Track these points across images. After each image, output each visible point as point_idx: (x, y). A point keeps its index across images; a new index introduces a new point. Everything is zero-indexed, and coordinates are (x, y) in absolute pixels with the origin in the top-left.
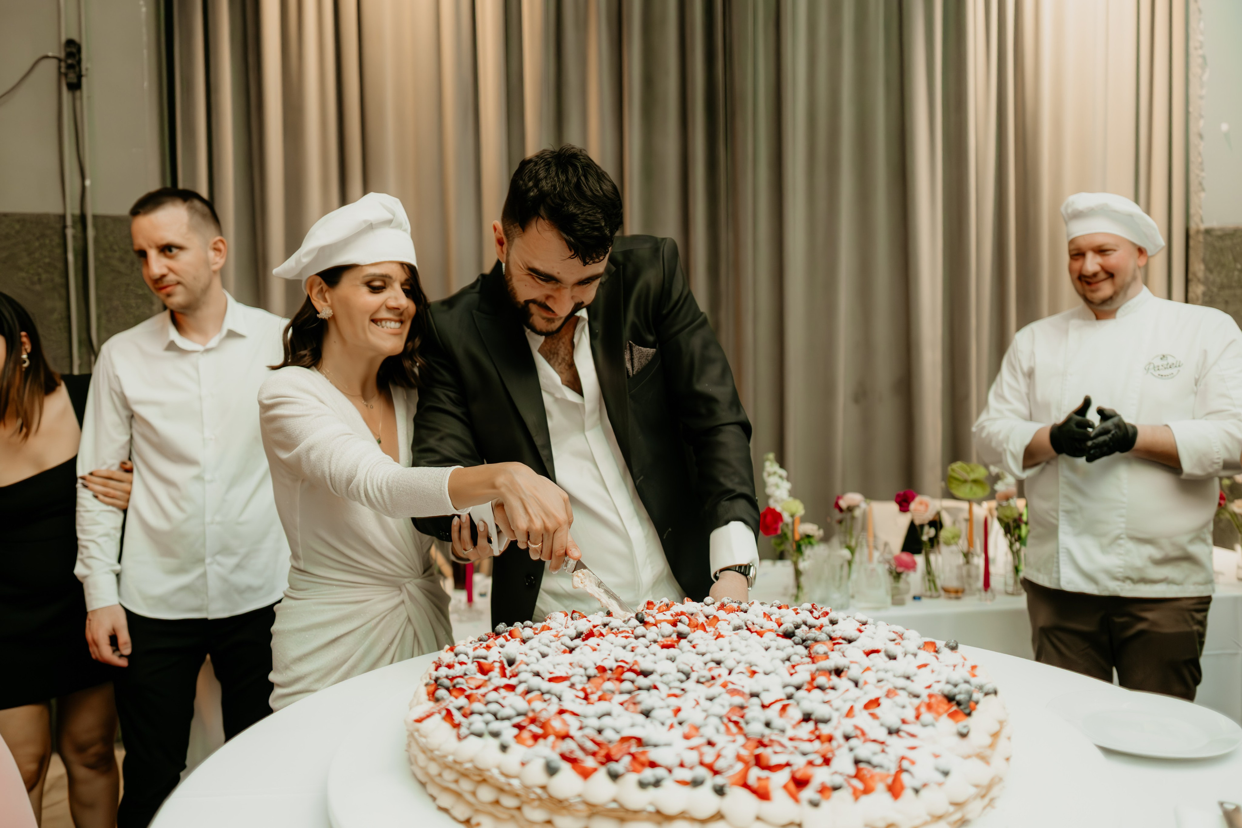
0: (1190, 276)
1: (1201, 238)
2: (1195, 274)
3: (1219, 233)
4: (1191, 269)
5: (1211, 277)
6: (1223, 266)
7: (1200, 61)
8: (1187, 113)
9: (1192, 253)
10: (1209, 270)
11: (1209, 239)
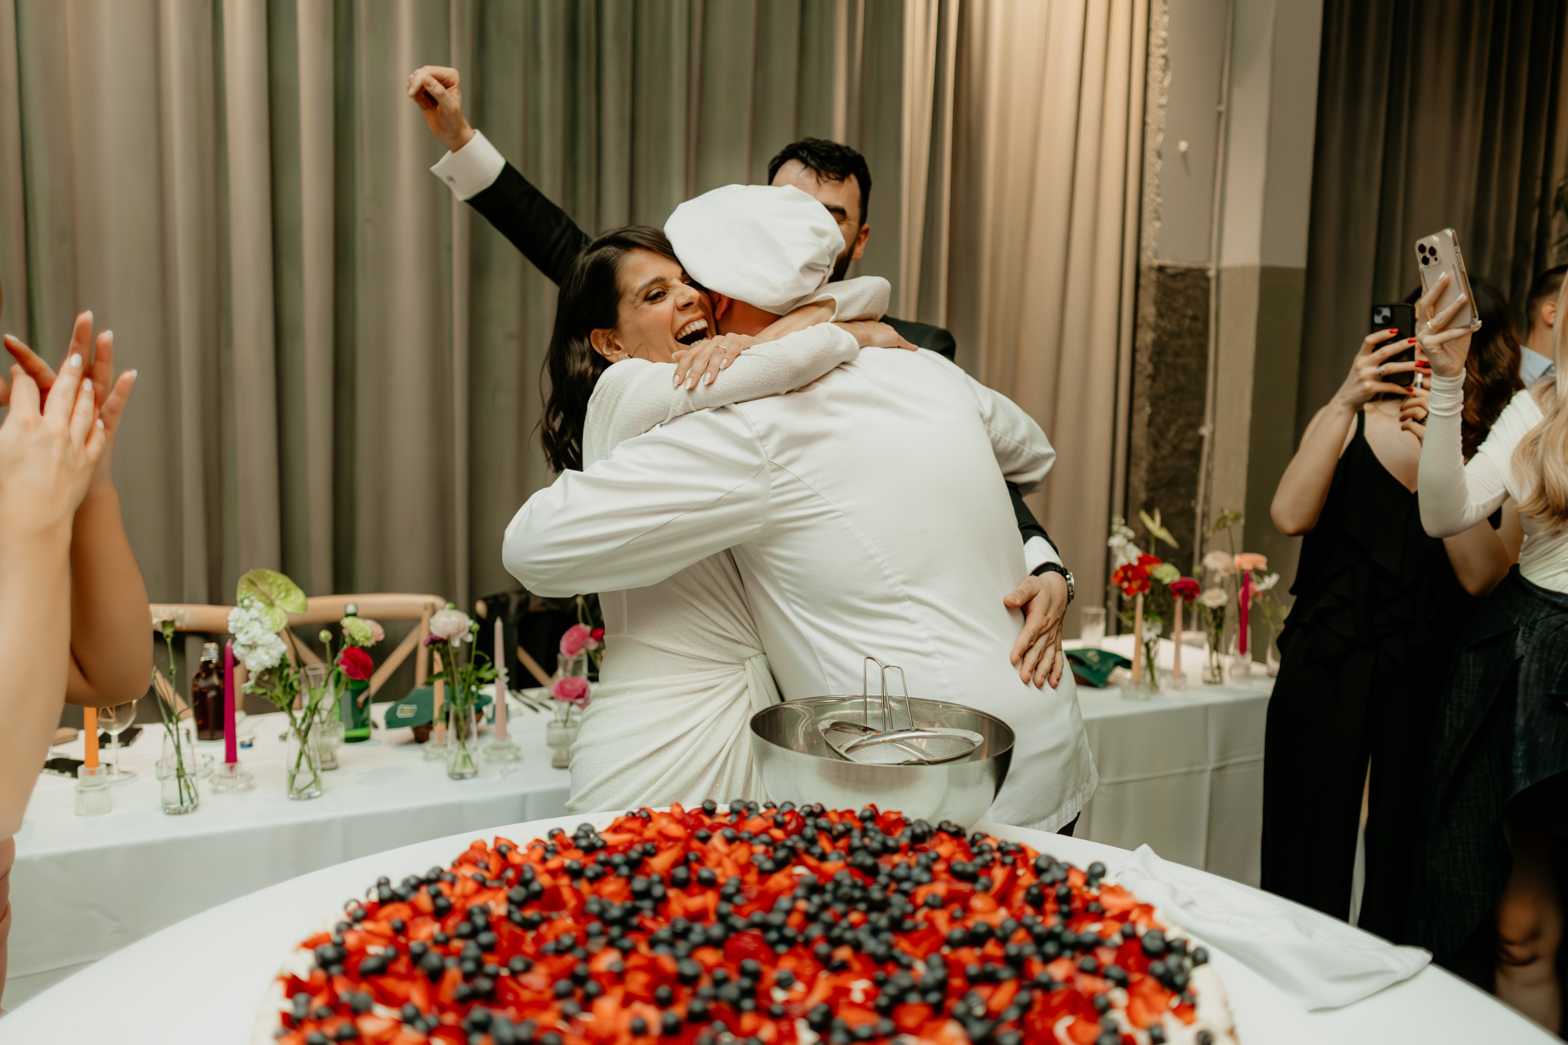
0: (1140, 321)
1: (1153, 276)
2: (1144, 318)
3: (1171, 271)
4: (1141, 313)
5: (1162, 323)
6: (1174, 311)
7: (1162, 62)
8: (1144, 124)
9: (1142, 293)
10: (1160, 315)
11: (1162, 277)
